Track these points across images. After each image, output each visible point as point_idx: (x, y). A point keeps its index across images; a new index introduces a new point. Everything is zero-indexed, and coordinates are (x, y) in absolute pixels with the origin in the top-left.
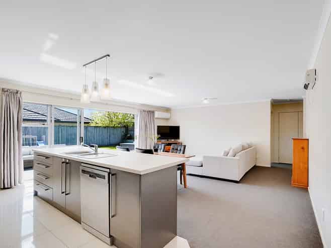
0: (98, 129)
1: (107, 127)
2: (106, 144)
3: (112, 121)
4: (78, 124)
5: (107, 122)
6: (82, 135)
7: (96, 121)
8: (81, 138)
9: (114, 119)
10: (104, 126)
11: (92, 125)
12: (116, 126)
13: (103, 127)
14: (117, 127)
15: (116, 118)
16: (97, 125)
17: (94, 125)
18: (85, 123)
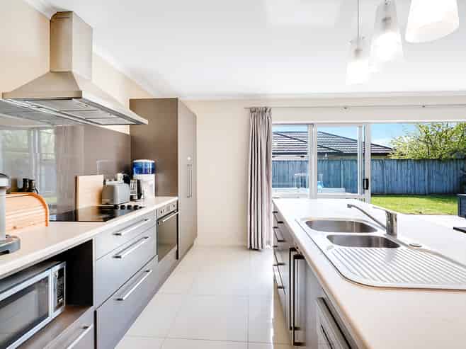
0: (405, 165)
1: (424, 160)
2: (422, 191)
3: (434, 149)
4: (359, 158)
5: (423, 151)
6: (368, 176)
7: (401, 150)
8: (366, 183)
9: (439, 145)
10: (417, 158)
11: (392, 158)
12: (444, 157)
13: (415, 160)
14: (446, 159)
15: (444, 141)
16: (403, 157)
17: (397, 158)
18: (372, 154)
